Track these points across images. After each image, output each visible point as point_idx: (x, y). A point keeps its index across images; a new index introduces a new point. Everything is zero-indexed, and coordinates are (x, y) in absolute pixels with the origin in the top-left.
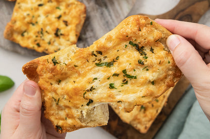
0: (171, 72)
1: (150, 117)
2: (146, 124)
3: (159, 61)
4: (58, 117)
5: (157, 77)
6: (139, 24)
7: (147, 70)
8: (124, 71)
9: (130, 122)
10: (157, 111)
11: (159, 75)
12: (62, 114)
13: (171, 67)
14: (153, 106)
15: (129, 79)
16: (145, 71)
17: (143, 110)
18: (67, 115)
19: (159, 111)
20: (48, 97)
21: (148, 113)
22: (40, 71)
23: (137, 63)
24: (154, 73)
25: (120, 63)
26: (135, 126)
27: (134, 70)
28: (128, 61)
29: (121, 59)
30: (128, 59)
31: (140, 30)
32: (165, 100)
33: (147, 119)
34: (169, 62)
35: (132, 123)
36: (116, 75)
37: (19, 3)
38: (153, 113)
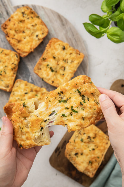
0: (94, 115)
1: (95, 168)
2: (93, 172)
3: (90, 106)
4: (21, 139)
5: (87, 116)
6: (85, 79)
7: (83, 110)
8: (72, 107)
9: (83, 171)
10: (99, 164)
11: (88, 115)
12: (24, 137)
13: (95, 112)
14: (96, 161)
15: (73, 112)
16: (82, 110)
17: (90, 164)
18: (27, 138)
19: (100, 164)
20: (17, 126)
21: (93, 165)
22: (15, 110)
23: (79, 103)
24: (86, 113)
25: (70, 102)
26: (86, 173)
27: (78, 108)
28: (75, 101)
29: (71, 99)
30: (75, 100)
31: (84, 83)
32: (103, 157)
33: (93, 169)
34: (95, 109)
35: (84, 172)
36: (67, 108)
37: (13, 92)
38: (96, 165)
